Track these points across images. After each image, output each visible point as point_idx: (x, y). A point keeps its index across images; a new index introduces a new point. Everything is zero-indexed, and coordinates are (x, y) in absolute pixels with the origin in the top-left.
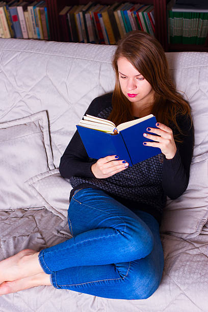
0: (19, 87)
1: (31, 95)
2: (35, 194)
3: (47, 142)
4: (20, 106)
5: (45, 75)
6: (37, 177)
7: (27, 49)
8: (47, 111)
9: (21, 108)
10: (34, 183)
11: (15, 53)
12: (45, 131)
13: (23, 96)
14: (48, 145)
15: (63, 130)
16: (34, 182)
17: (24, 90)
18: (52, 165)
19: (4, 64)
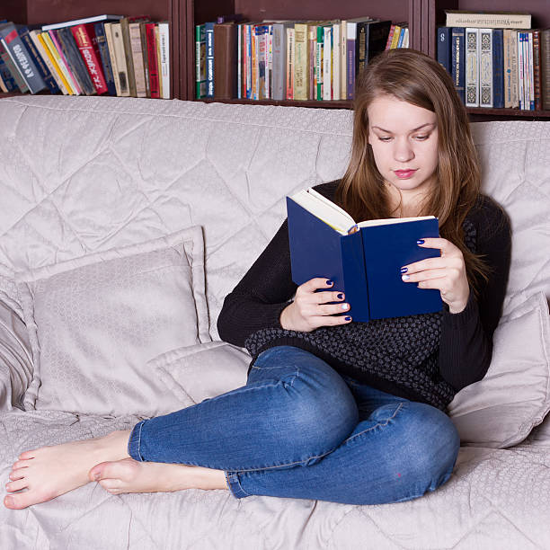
0: (147, 180)
1: (170, 197)
2: (170, 386)
3: (199, 288)
4: (144, 219)
5: (204, 158)
6: (175, 354)
7: (167, 111)
8: (203, 228)
9: (146, 223)
10: (168, 365)
11: (141, 119)
12: (197, 265)
13: (152, 201)
14: (201, 295)
15: (233, 267)
16: (169, 362)
17: (156, 188)
18: (205, 334)
19: (117, 139)
